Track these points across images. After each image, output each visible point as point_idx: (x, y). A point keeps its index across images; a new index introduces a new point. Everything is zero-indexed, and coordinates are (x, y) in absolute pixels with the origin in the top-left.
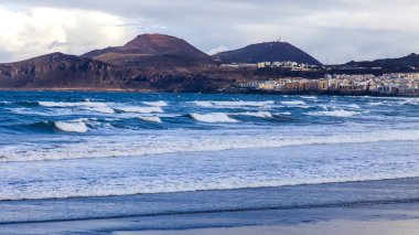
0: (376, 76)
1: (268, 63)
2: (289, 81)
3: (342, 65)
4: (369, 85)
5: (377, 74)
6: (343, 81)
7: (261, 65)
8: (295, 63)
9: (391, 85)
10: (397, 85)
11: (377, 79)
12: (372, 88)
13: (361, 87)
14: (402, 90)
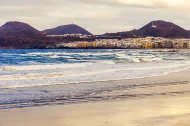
0: (119, 40)
1: (69, 35)
2: (79, 42)
3: (102, 35)
4: (116, 44)
5: (119, 39)
6: (104, 42)
7: (65, 35)
8: (81, 34)
9: (127, 44)
10: (129, 44)
11: (119, 41)
12: (117, 45)
13: (113, 45)
14: (132, 46)
